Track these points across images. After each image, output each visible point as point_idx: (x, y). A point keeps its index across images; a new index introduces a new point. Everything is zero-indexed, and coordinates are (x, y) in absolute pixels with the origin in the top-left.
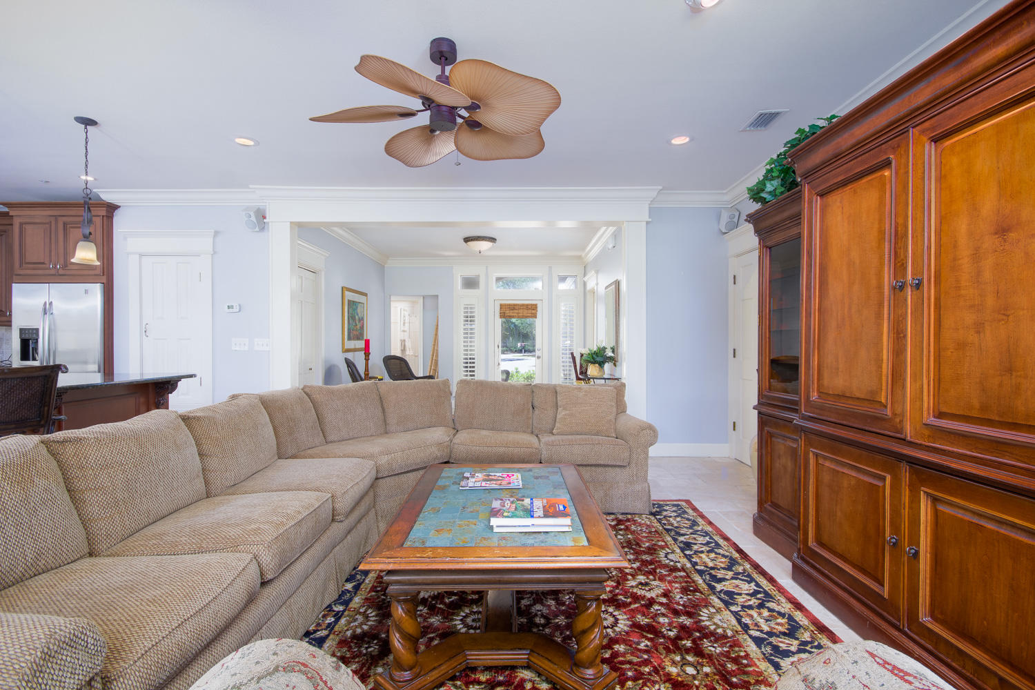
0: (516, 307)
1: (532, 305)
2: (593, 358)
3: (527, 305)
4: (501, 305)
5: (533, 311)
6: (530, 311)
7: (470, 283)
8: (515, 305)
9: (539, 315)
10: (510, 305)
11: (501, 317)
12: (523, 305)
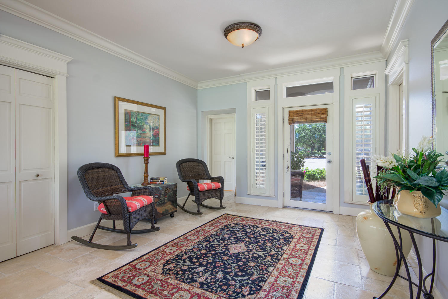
0: (304, 113)
1: (321, 109)
2: (408, 178)
3: (316, 110)
4: (290, 112)
5: (322, 116)
6: (319, 116)
7: (264, 95)
8: (303, 111)
9: (330, 119)
10: (298, 111)
11: (289, 124)
12: (311, 110)
